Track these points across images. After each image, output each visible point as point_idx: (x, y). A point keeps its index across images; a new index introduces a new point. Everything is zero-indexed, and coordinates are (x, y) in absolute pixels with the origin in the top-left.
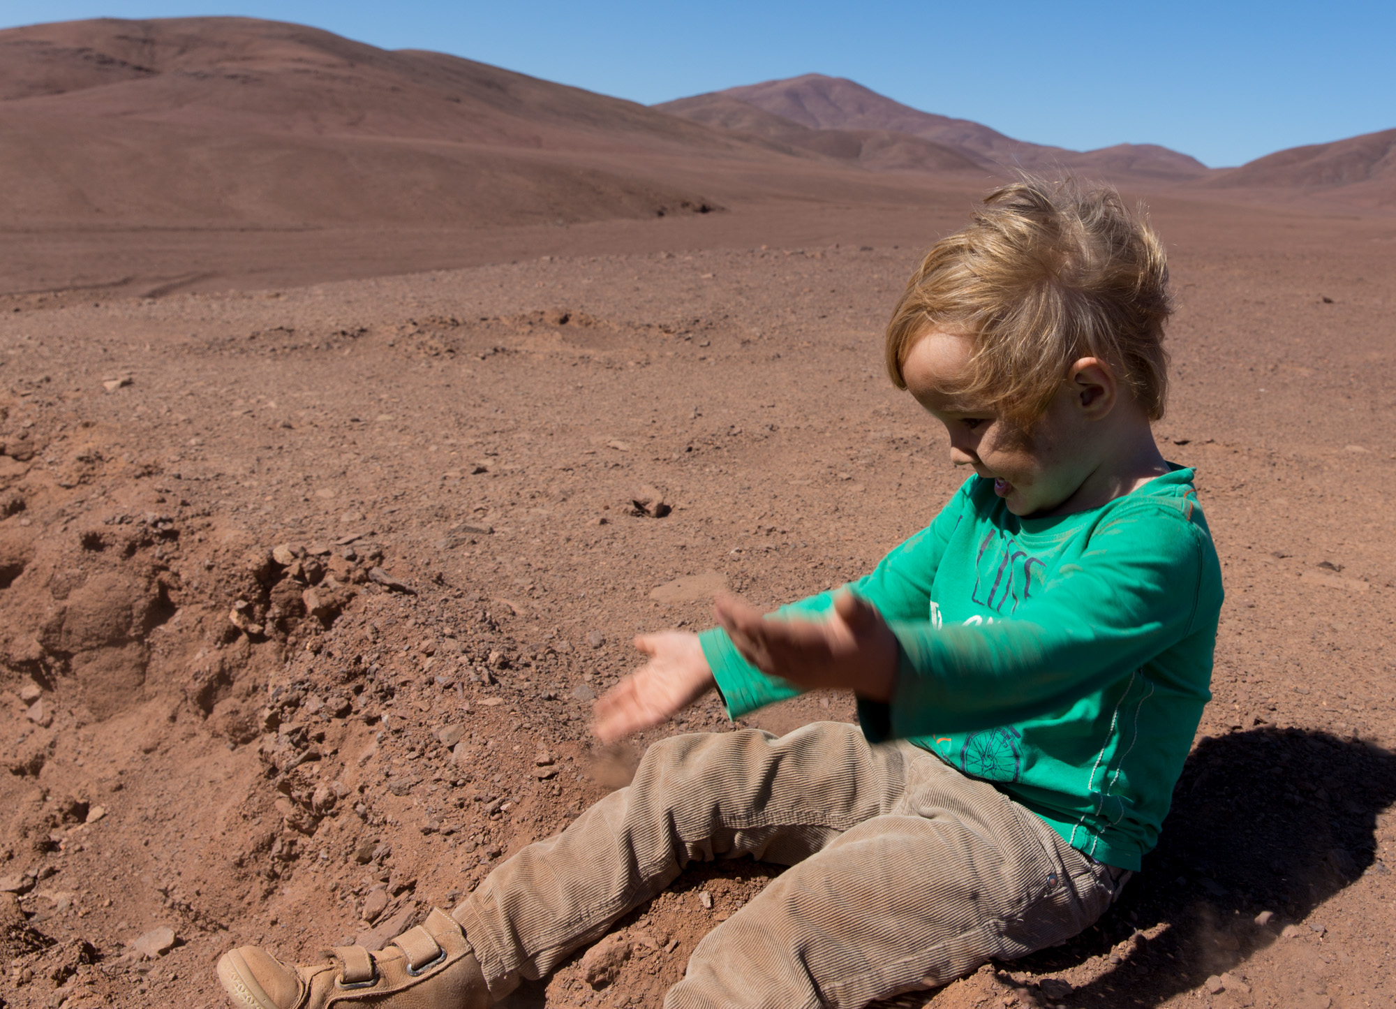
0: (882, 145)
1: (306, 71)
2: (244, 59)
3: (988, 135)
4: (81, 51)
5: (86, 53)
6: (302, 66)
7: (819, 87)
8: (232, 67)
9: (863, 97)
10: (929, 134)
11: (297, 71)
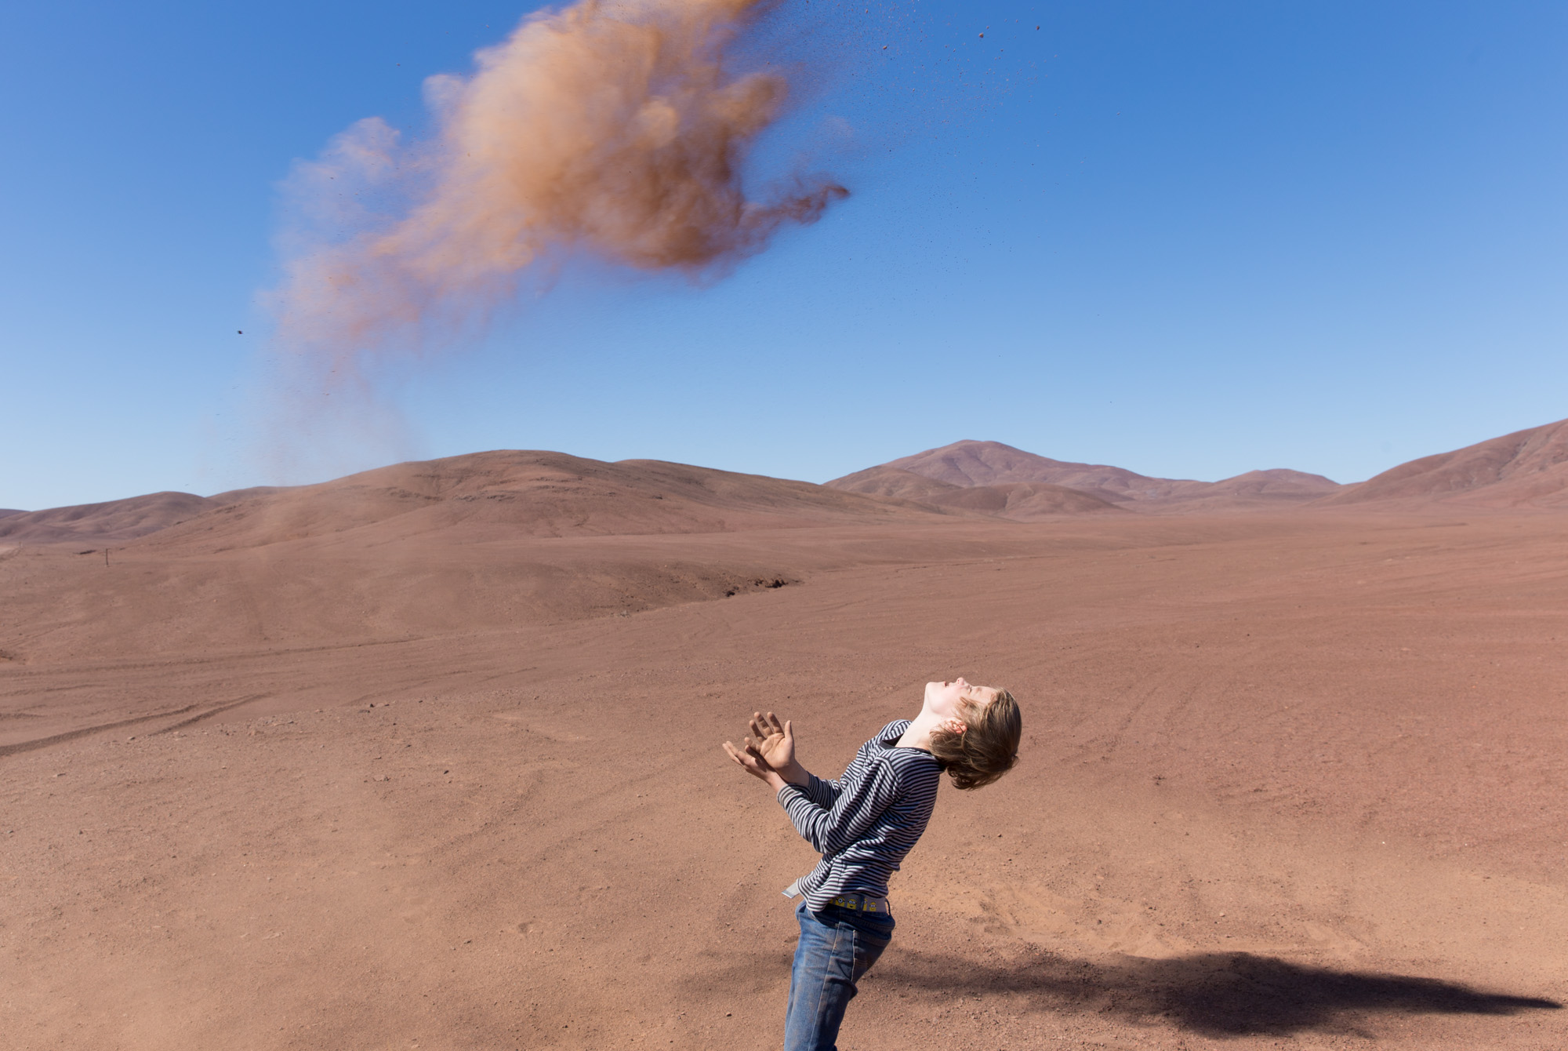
0: (1025, 495)
1: (547, 487)
2: (502, 482)
3: (1124, 477)
4: (390, 489)
5: (393, 491)
6: (543, 483)
7: (971, 451)
8: (492, 490)
9: (1009, 456)
10: (1069, 482)
11: (540, 488)
